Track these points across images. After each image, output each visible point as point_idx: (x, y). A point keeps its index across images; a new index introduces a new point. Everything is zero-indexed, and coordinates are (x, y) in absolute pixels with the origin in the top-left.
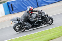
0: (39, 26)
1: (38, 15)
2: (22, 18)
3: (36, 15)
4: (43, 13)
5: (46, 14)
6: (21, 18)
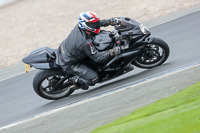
1: (117, 35)
2: (63, 52)
6: (60, 51)
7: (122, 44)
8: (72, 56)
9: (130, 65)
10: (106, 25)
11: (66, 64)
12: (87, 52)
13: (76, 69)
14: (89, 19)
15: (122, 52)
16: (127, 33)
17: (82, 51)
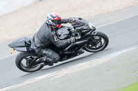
0: (77, 55)
2: (36, 40)
3: (69, 30)
4: (84, 24)
5: (91, 27)
6: (34, 40)
7: (76, 35)
8: (42, 42)
9: (82, 50)
10: (66, 23)
11: (38, 48)
12: (52, 40)
13: (44, 52)
14: (53, 17)
15: (76, 40)
16: (79, 28)
17: (49, 39)
